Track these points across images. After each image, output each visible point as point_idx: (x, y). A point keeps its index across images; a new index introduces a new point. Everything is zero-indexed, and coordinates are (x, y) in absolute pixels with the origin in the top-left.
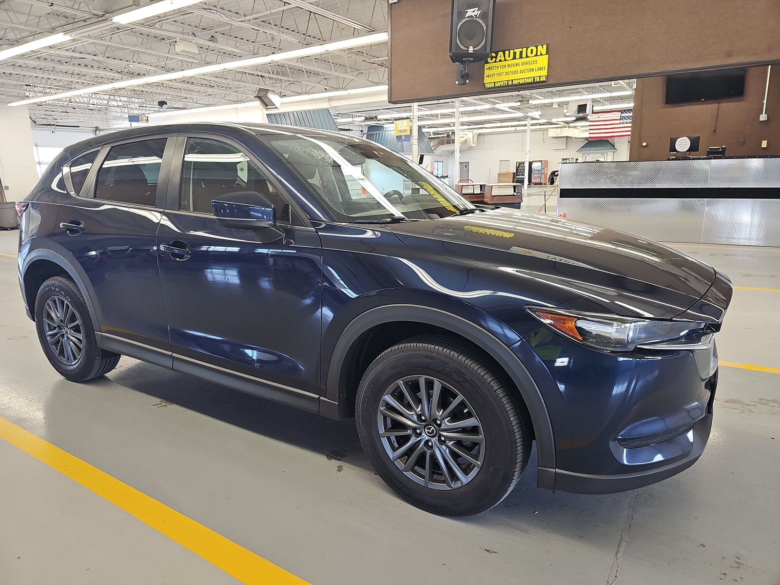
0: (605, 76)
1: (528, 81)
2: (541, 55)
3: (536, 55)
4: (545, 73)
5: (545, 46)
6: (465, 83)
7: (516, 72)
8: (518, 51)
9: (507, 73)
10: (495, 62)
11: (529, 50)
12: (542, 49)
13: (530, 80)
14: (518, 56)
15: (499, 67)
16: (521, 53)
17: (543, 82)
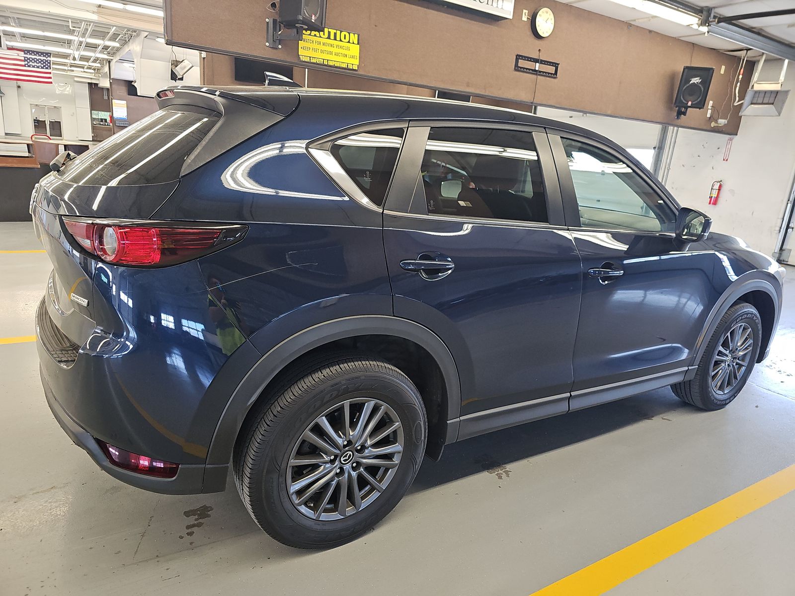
0: (400, 79)
1: (342, 66)
2: (353, 43)
3: (349, 42)
4: (357, 62)
5: (356, 36)
6: (277, 48)
7: (331, 53)
8: (333, 32)
9: (322, 52)
10: (310, 35)
11: (343, 34)
12: (354, 38)
13: (344, 66)
14: (332, 37)
15: (314, 42)
16: (335, 34)
17: (355, 70)
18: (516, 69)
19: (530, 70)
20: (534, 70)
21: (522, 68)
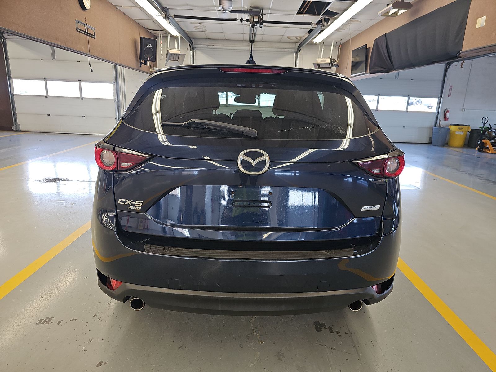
18: (77, 30)
19: (83, 31)
20: (85, 32)
21: (80, 29)
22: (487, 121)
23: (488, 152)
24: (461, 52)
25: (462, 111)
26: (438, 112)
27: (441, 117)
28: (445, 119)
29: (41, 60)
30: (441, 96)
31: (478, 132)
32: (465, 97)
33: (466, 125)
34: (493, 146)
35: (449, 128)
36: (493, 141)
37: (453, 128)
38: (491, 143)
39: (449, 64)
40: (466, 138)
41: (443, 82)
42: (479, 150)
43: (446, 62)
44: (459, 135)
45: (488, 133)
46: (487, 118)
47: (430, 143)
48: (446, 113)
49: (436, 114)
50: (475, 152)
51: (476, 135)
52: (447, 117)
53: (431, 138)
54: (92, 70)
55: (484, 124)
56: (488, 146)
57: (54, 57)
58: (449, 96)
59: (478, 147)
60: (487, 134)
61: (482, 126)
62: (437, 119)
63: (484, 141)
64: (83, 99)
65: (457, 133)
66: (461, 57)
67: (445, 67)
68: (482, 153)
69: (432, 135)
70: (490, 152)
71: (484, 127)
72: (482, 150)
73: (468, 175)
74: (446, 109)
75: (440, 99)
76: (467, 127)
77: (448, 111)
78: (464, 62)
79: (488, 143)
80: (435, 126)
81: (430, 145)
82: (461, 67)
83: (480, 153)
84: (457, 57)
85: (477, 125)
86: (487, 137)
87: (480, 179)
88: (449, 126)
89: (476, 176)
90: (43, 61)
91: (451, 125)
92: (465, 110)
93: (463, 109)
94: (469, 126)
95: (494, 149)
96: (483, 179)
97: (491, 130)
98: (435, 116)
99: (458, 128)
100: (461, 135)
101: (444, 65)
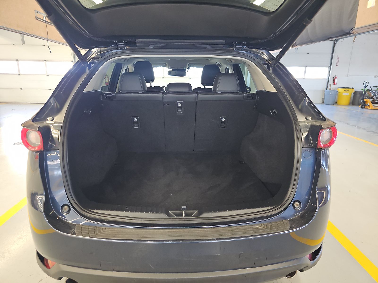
18: (36, 19)
19: (42, 20)
20: (44, 20)
21: (39, 18)
22: (368, 84)
23: (369, 108)
24: (354, 29)
25: (347, 77)
26: (329, 78)
27: (331, 82)
28: (334, 83)
29: (14, 45)
30: (331, 66)
31: (360, 93)
32: (349, 66)
33: (350, 88)
34: (372, 103)
35: (337, 90)
36: (372, 100)
37: (340, 90)
38: (371, 101)
39: (337, 40)
40: (351, 98)
41: (332, 54)
42: (362, 107)
43: (334, 39)
44: (346, 96)
45: (368, 93)
46: (367, 82)
47: (323, 102)
48: (335, 78)
49: (327, 80)
50: (358, 109)
51: (358, 95)
52: (336, 82)
53: (323, 99)
54: (50, 52)
55: (366, 87)
56: (368, 104)
57: (23, 42)
58: (336, 66)
59: (361, 105)
60: (367, 95)
61: (363, 88)
62: (328, 84)
63: (365, 100)
64: (48, 75)
65: (343, 94)
66: (353, 33)
67: (333, 43)
68: (364, 109)
69: (324, 97)
70: (371, 108)
71: (365, 89)
72: (364, 107)
73: (357, 128)
74: (335, 75)
75: (330, 68)
76: (351, 89)
77: (336, 77)
78: (356, 37)
79: (369, 101)
80: (327, 89)
81: (323, 104)
82: (354, 41)
83: (362, 109)
84: (349, 33)
85: (360, 88)
86: (367, 97)
87: (367, 131)
88: (337, 89)
89: (364, 128)
90: (15, 46)
91: (339, 88)
92: (350, 76)
93: (348, 75)
94: (353, 88)
95: (373, 106)
96: (370, 131)
97: (372, 91)
98: (326, 81)
99: (345, 90)
100: (347, 95)
101: (333, 41)
